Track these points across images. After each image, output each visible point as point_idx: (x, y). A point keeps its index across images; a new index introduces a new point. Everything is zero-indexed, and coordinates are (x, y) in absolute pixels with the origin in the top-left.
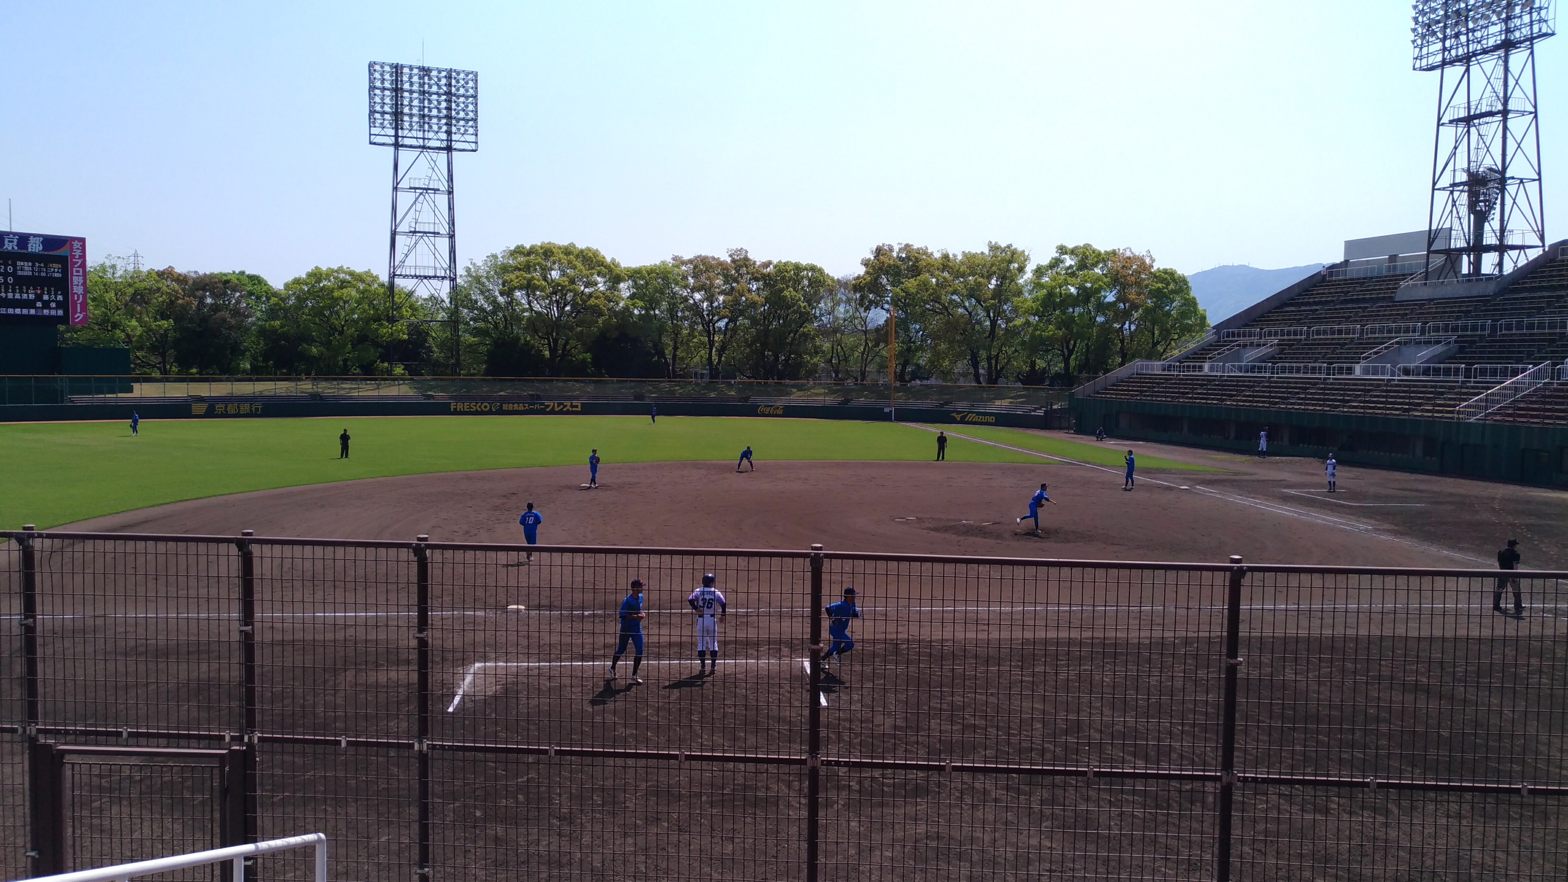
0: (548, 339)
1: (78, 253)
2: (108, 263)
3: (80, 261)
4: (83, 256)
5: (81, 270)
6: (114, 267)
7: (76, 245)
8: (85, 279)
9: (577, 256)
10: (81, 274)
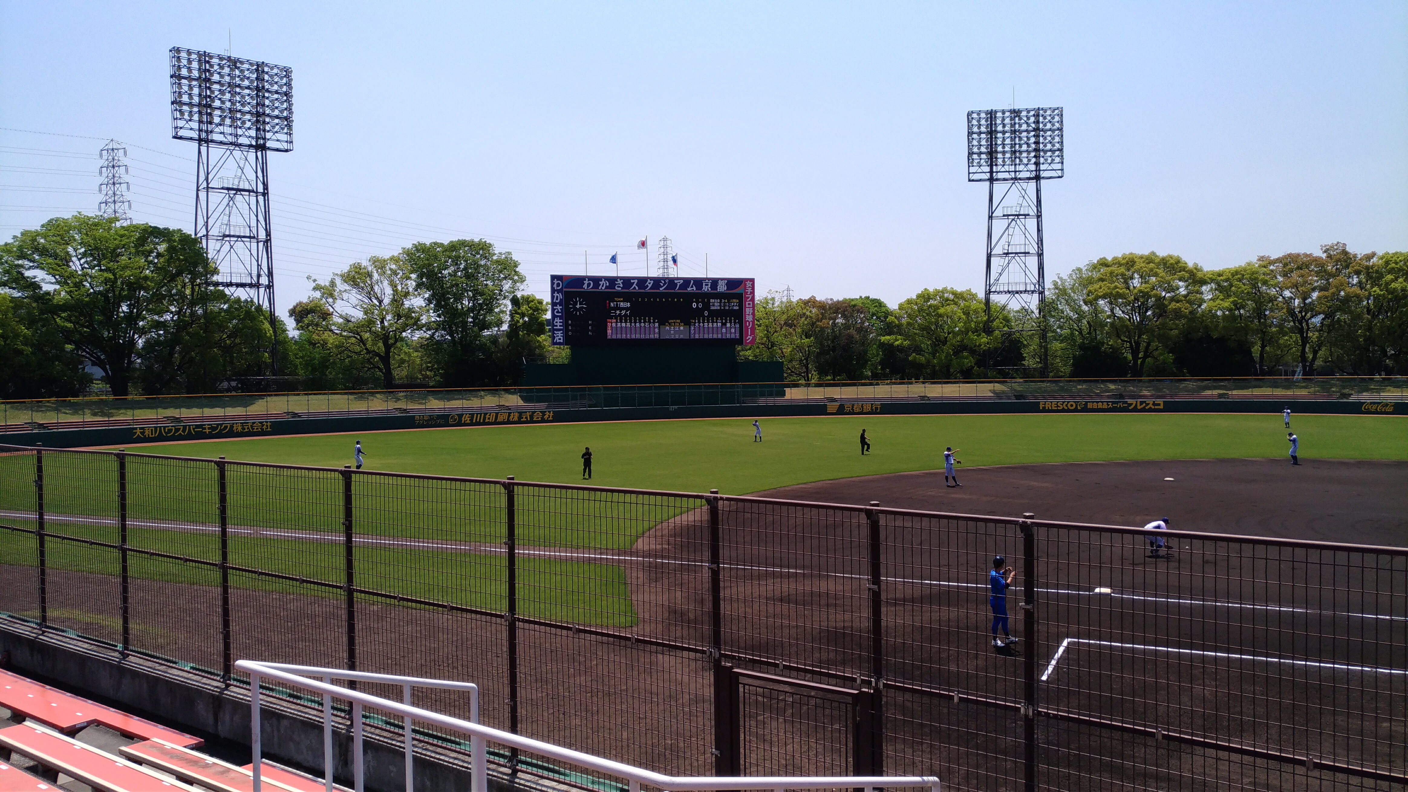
0: (1130, 342)
1: (749, 290)
2: (769, 297)
3: (751, 296)
4: (753, 293)
5: (751, 303)
6: (773, 299)
7: (749, 284)
8: (754, 310)
9: (1158, 264)
10: (751, 306)
